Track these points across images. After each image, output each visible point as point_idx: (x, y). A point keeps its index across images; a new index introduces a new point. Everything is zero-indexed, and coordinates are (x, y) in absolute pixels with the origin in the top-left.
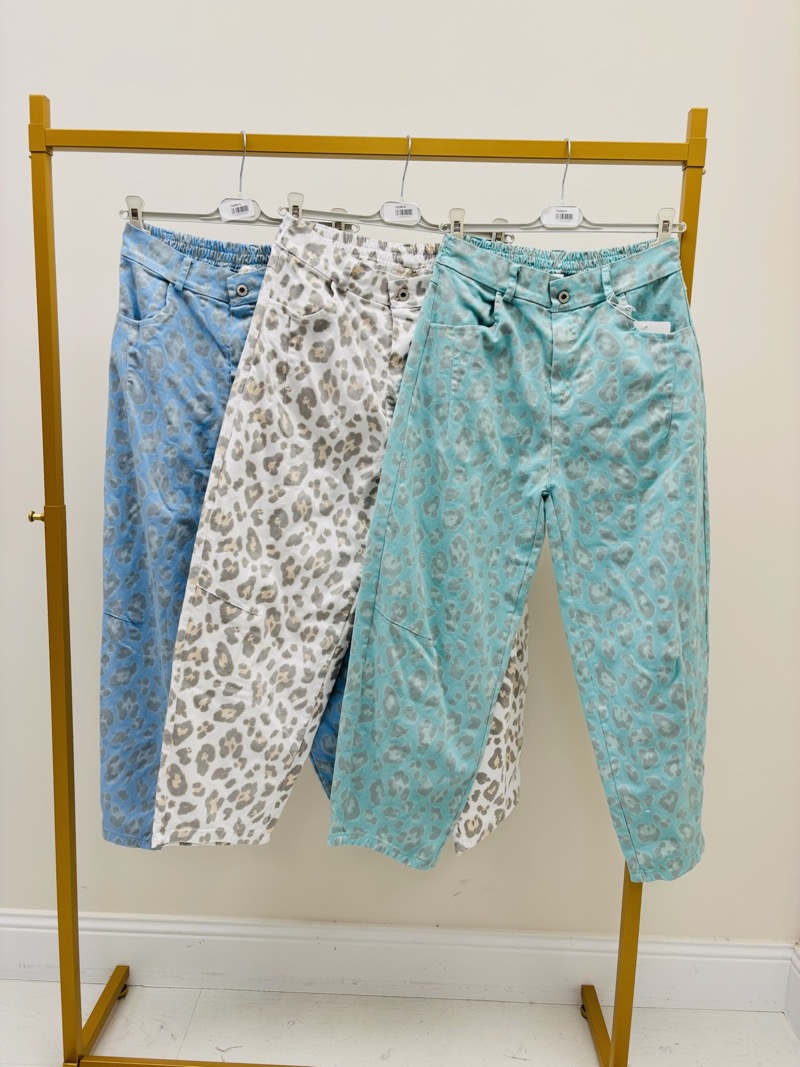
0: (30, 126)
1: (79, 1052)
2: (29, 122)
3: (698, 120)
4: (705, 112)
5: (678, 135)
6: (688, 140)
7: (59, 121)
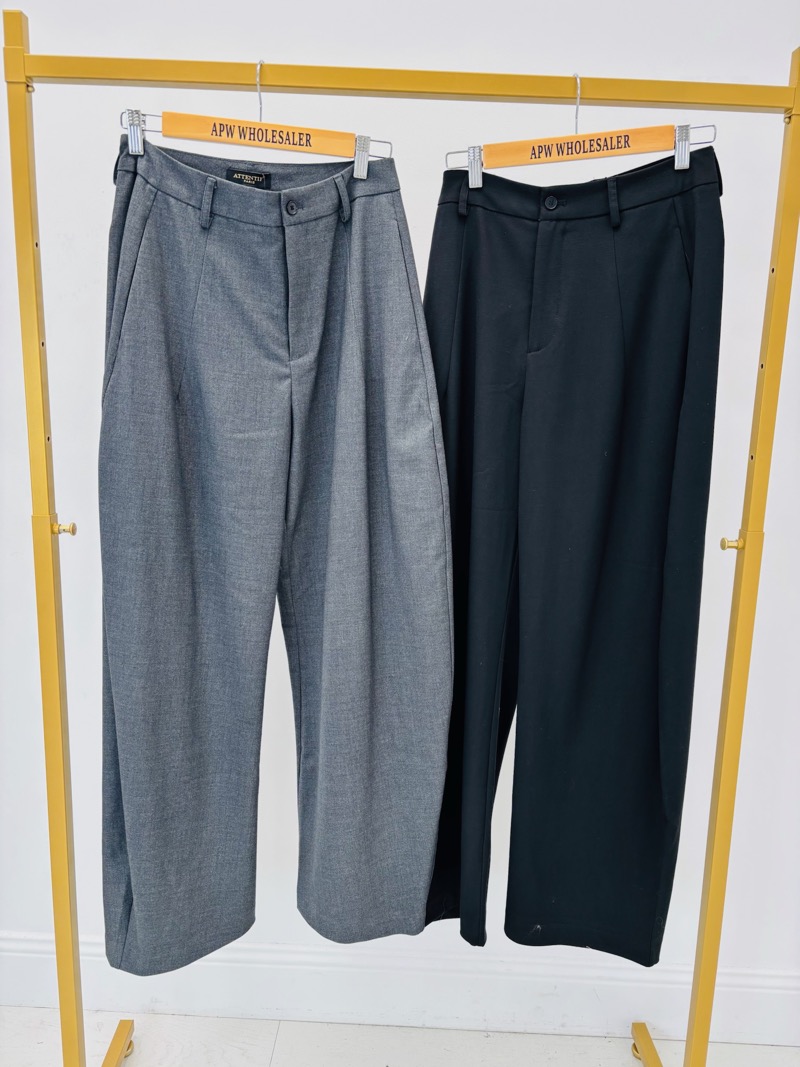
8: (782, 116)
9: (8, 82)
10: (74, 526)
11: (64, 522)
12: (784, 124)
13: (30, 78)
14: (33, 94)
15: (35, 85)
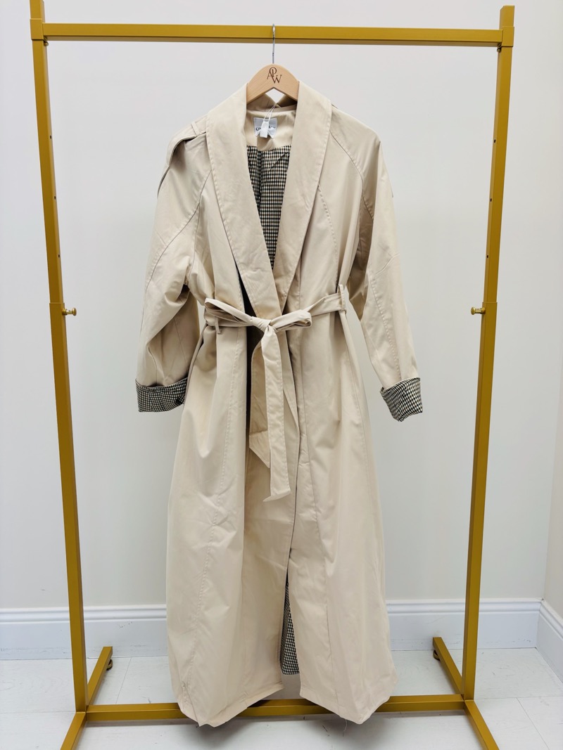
0: (31, 21)
1: (87, 703)
2: (30, 18)
4: (512, 8)
8: (496, 48)
9: (33, 40)
10: (75, 310)
11: (68, 307)
12: (497, 53)
13: (45, 37)
14: (48, 47)
15: (48, 42)
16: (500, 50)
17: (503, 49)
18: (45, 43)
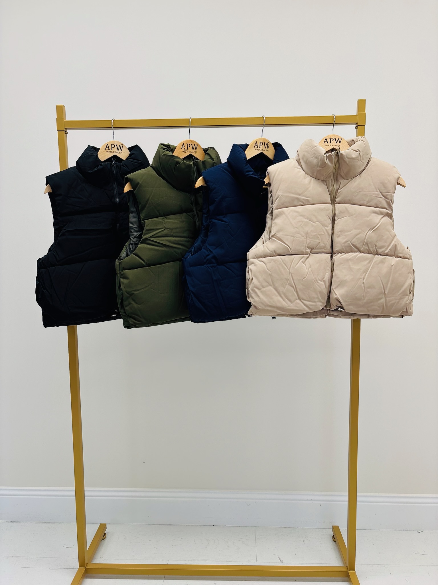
0: (57, 119)
3: (361, 104)
4: (364, 101)
5: (353, 112)
6: (358, 114)
7: (70, 116)
16: (356, 127)
17: (358, 127)
18: (66, 133)
